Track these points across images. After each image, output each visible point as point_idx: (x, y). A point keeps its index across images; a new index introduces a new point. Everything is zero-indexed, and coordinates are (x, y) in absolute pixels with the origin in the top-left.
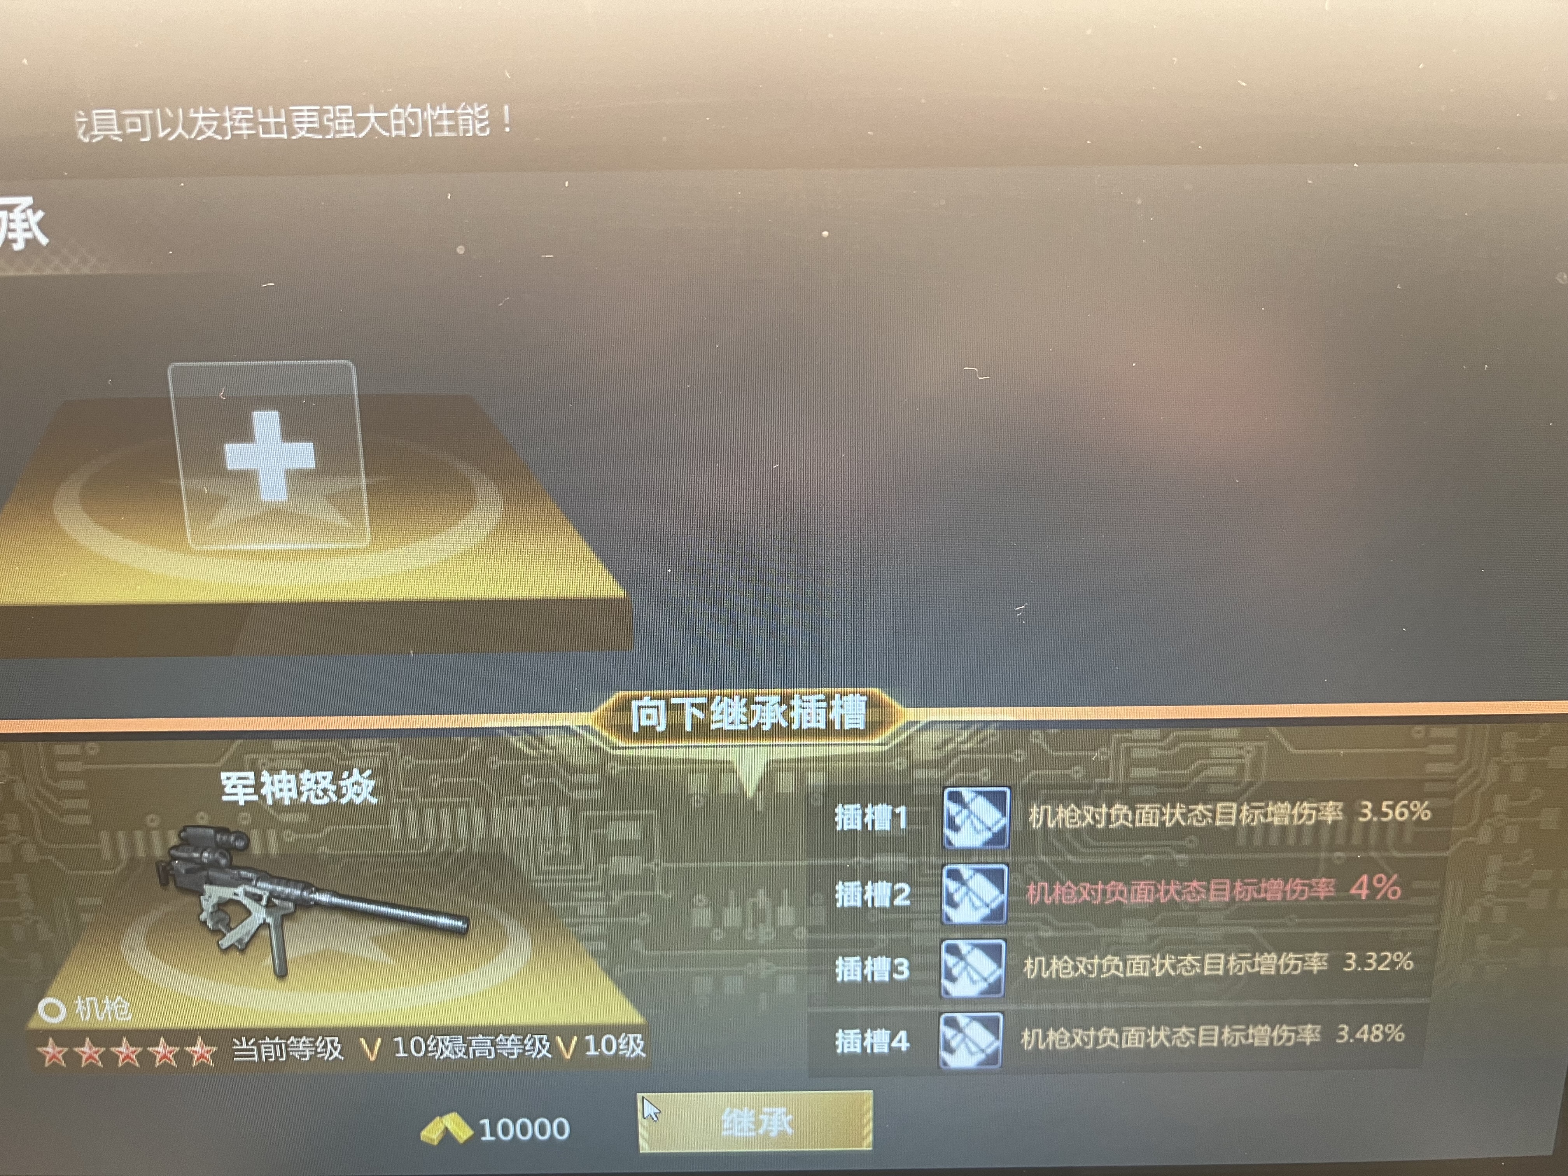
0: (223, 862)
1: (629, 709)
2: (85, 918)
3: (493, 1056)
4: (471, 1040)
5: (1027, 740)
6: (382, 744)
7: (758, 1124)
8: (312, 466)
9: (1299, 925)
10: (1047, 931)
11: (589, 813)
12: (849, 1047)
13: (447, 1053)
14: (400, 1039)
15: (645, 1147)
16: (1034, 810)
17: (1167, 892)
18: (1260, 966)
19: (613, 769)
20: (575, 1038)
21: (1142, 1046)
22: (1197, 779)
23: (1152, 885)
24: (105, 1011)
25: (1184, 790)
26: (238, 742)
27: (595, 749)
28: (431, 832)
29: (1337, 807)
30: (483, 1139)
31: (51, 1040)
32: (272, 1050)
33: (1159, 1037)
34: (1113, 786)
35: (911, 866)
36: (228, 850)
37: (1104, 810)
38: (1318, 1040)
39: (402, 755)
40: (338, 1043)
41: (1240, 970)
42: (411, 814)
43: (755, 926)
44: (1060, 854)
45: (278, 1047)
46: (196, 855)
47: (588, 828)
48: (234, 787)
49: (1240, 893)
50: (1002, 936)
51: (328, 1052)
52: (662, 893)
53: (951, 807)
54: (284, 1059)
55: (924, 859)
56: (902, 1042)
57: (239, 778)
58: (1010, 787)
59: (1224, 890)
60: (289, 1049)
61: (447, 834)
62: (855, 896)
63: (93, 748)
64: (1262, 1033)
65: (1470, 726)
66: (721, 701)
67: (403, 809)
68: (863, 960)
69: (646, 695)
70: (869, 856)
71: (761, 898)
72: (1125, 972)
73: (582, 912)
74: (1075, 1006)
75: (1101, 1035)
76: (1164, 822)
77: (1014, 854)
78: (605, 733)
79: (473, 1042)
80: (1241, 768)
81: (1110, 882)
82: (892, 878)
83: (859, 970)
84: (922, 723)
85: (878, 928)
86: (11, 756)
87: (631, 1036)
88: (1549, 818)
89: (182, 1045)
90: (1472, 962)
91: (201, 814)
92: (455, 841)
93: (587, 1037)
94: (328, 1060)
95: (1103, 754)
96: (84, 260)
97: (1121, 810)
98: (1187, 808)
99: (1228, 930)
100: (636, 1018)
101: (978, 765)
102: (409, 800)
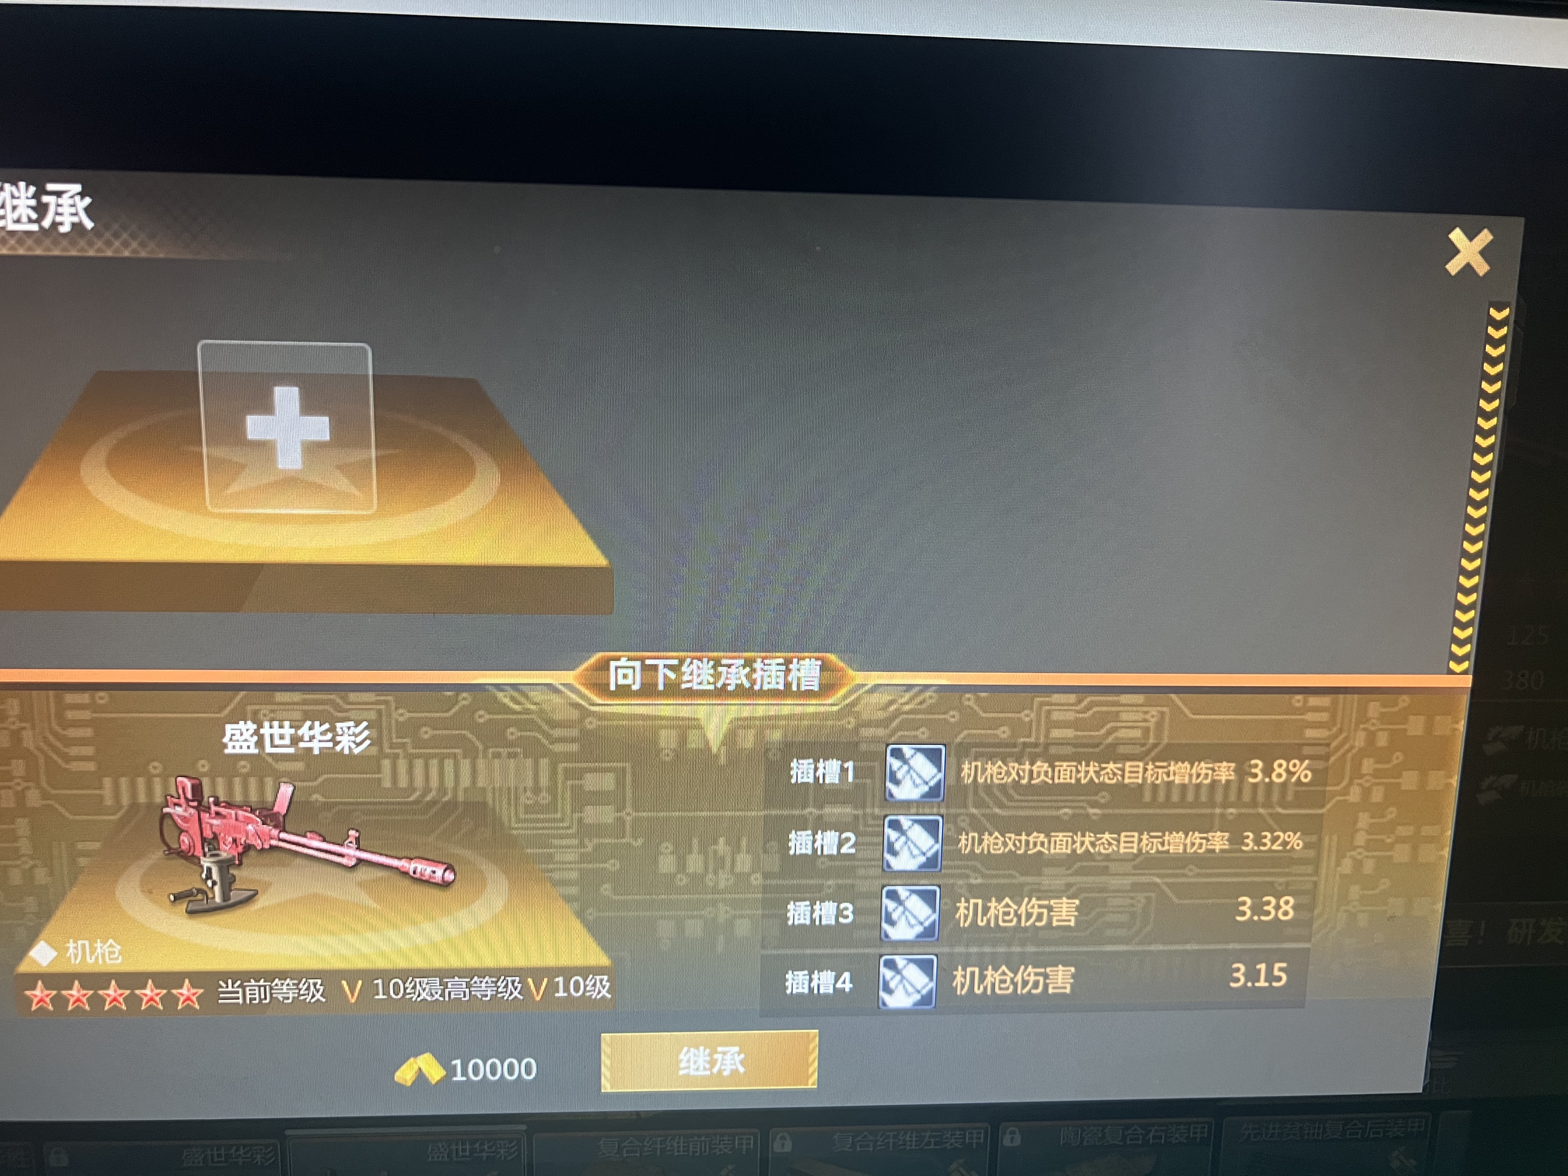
1: (608, 669)
2: (83, 861)
3: (467, 998)
4: (447, 982)
5: (960, 701)
6: (378, 698)
7: (713, 1063)
9: (1199, 875)
10: (976, 878)
11: (565, 765)
12: (797, 988)
13: (424, 995)
14: (380, 981)
15: (607, 1087)
16: (966, 766)
17: (1082, 843)
19: (591, 724)
20: (546, 980)
22: (1110, 740)
23: (1069, 836)
24: (96, 954)
25: (1097, 750)
26: (242, 693)
27: (576, 706)
28: (419, 781)
29: (1229, 767)
30: (455, 1079)
31: (39, 984)
32: (257, 992)
34: (1036, 745)
35: (856, 817)
37: (1027, 767)
39: (396, 708)
40: (321, 985)
42: (402, 765)
43: (715, 873)
44: (987, 806)
45: (262, 989)
47: (566, 779)
49: (1147, 845)
50: (935, 883)
51: (311, 994)
52: (632, 841)
53: (894, 763)
54: (268, 1001)
55: (868, 810)
56: (846, 983)
58: (945, 745)
59: (1133, 842)
60: (273, 991)
61: (434, 783)
62: (806, 844)
63: (102, 697)
65: (1341, 696)
66: (691, 663)
67: (395, 759)
68: (812, 904)
69: (624, 656)
70: (821, 807)
71: (722, 846)
73: (557, 858)
74: (1002, 948)
76: (1080, 779)
77: (948, 807)
78: (586, 692)
79: (449, 985)
80: (1146, 730)
81: (1032, 833)
82: (840, 828)
83: (808, 914)
84: (869, 686)
85: (826, 874)
86: (22, 705)
87: (598, 978)
88: (1409, 780)
89: (169, 987)
90: (1346, 911)
91: (202, 762)
92: (442, 789)
93: (557, 980)
94: (310, 1002)
95: (1027, 716)
96: (126, 245)
97: (1042, 767)
98: (1100, 766)
99: (1136, 879)
100: (604, 960)
101: (917, 725)
102: (400, 751)
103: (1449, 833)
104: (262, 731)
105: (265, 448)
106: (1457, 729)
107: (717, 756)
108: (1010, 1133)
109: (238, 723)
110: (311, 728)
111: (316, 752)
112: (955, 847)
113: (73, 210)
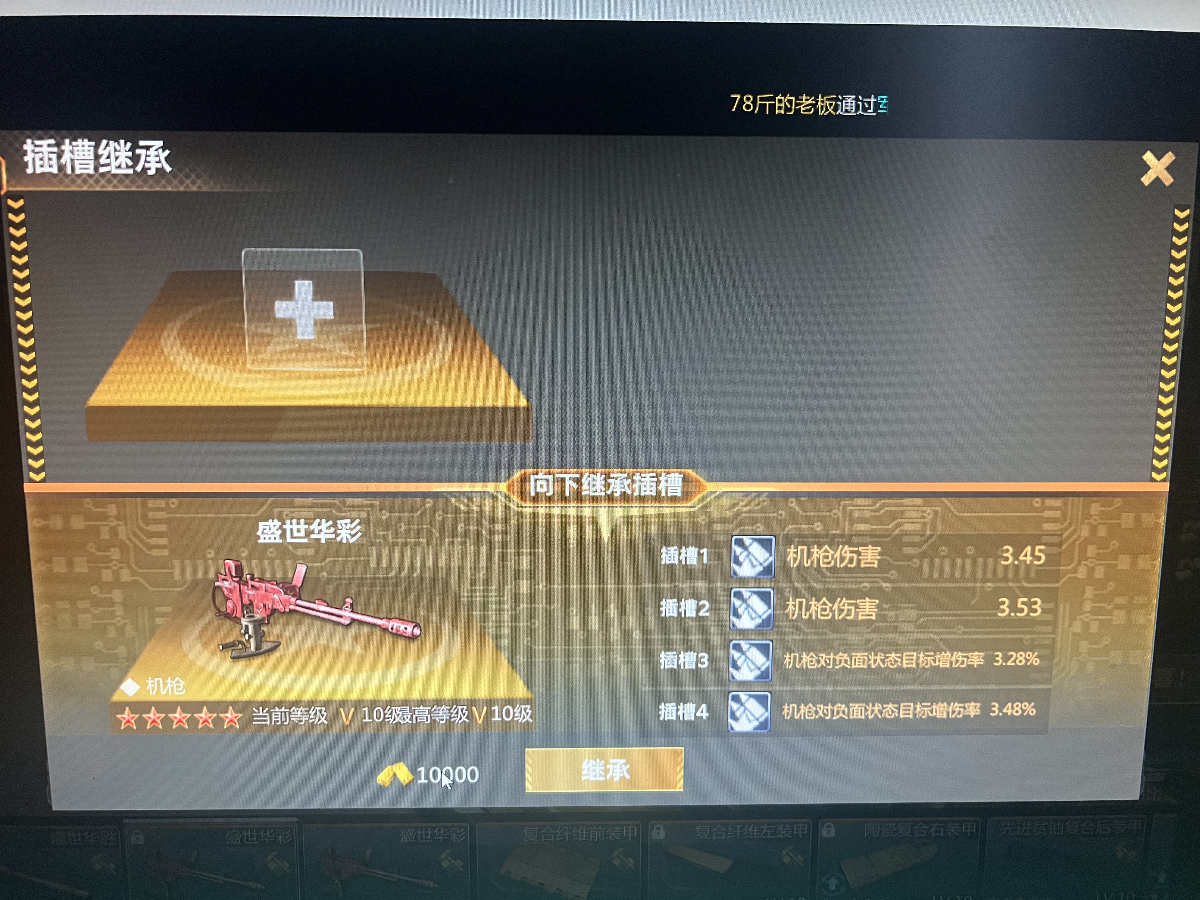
1: (529, 481)
2: (159, 621)
3: (429, 722)
4: (415, 710)
5: (785, 503)
6: (367, 502)
7: (606, 771)
9: (965, 633)
10: (799, 635)
11: (500, 550)
12: (668, 716)
13: (398, 719)
14: (366, 709)
15: (530, 789)
18: (939, 661)
19: (517, 521)
21: (863, 717)
22: (897, 532)
24: (167, 688)
25: (887, 539)
26: (271, 500)
27: (507, 507)
28: (396, 563)
30: (420, 781)
31: (127, 709)
32: (279, 716)
33: (874, 711)
34: (842, 536)
35: (710, 589)
38: (978, 714)
39: (380, 510)
40: (325, 712)
41: (927, 664)
42: (384, 551)
43: (607, 629)
44: (807, 581)
45: (283, 714)
47: (500, 560)
50: (769, 637)
51: (317, 718)
52: (547, 606)
54: (287, 723)
55: (719, 584)
56: (704, 712)
58: (775, 536)
60: (291, 716)
61: (407, 564)
62: (673, 609)
63: (174, 503)
64: (942, 709)
65: (1070, 499)
66: (589, 476)
67: (378, 546)
68: (679, 653)
69: (540, 472)
70: (683, 582)
71: (612, 610)
72: (850, 665)
73: (494, 618)
74: (819, 688)
75: (835, 708)
77: (777, 582)
78: (513, 497)
79: (416, 711)
80: (924, 524)
82: (698, 597)
83: (675, 661)
84: (718, 493)
85: (688, 631)
86: (118, 508)
87: (523, 707)
88: (1124, 562)
89: (218, 712)
90: (1078, 660)
91: (243, 549)
92: (412, 569)
93: (493, 708)
94: (317, 724)
95: (835, 514)
96: (193, 183)
99: (918, 636)
100: (527, 694)
101: (756, 521)
102: (382, 540)
103: (1155, 602)
104: (284, 527)
105: (289, 324)
106: (1159, 523)
107: (607, 545)
108: (827, 827)
109: (268, 521)
110: (319, 524)
111: (323, 541)
112: (782, 612)
113: (157, 159)
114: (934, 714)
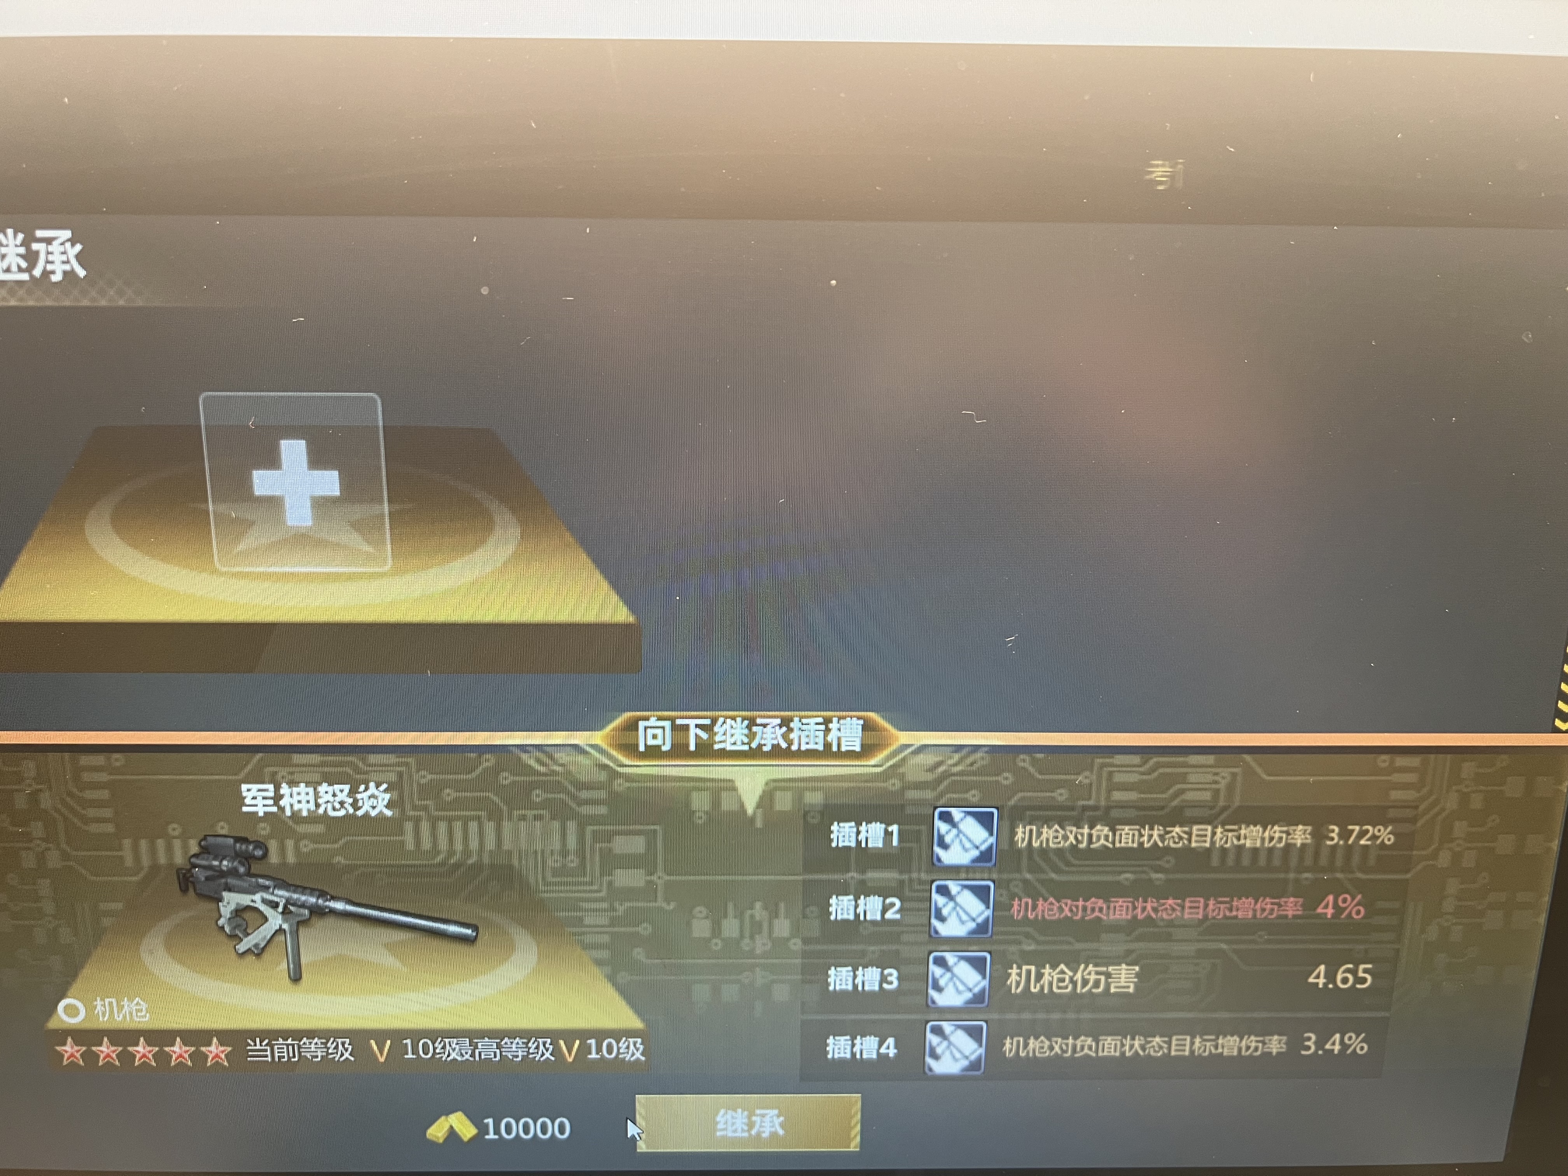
0: (242, 870)
1: (636, 729)
2: (106, 922)
3: (498, 1058)
4: (477, 1043)
5: (1015, 763)
6: (399, 759)
7: (751, 1125)
8: (337, 493)
9: (1269, 941)
10: (1030, 945)
11: (595, 828)
12: (839, 1053)
13: (454, 1055)
14: (408, 1041)
15: (641, 1147)
16: (1020, 830)
17: (1144, 909)
19: (619, 785)
20: (578, 1042)
21: (1118, 1054)
22: (1175, 803)
23: (1129, 902)
24: (124, 1012)
25: (1162, 813)
26: (259, 756)
27: (605, 767)
28: (443, 845)
29: (1306, 830)
30: (487, 1137)
31: (69, 1040)
32: (285, 1050)
33: (1134, 1046)
34: (1095, 808)
35: (902, 882)
36: (247, 858)
37: (1086, 830)
38: (1283, 1050)
39: (418, 771)
40: (349, 1044)
42: (425, 826)
43: (752, 937)
44: (1043, 871)
45: (290, 1048)
46: (216, 863)
47: (595, 842)
48: (254, 798)
49: (1213, 911)
50: (986, 948)
51: (339, 1053)
52: (664, 905)
53: (942, 827)
54: (296, 1059)
55: (915, 875)
56: (890, 1048)
57: (259, 790)
58: (997, 808)
59: (1198, 908)
60: (302, 1050)
61: (459, 847)
62: (848, 909)
63: (118, 759)
64: (1232, 1043)
65: (1432, 756)
66: (724, 722)
67: (417, 821)
68: (855, 970)
69: (653, 716)
70: (863, 871)
71: (759, 911)
73: (587, 921)
74: (1056, 1016)
75: (1079, 1043)
76: (1143, 843)
77: (1000, 872)
78: (614, 753)
79: (480, 1045)
80: (1216, 793)
81: (1090, 899)
82: (884, 893)
83: (850, 979)
84: (915, 746)
85: (870, 940)
86: (37, 766)
87: (631, 1040)
88: (1505, 844)
89: (197, 1045)
90: (1430, 979)
91: (221, 824)
92: (467, 852)
93: (589, 1041)
94: (338, 1061)
95: (1086, 778)
96: (121, 293)
97: (1102, 831)
98: (1165, 830)
99: (1201, 946)
100: (637, 1023)
101: (968, 787)
102: (422, 813)
103: (1547, 899)
105: (274, 503)
106: (1560, 791)
109: (255, 784)
113: (64, 258)
114: (1220, 1050)
